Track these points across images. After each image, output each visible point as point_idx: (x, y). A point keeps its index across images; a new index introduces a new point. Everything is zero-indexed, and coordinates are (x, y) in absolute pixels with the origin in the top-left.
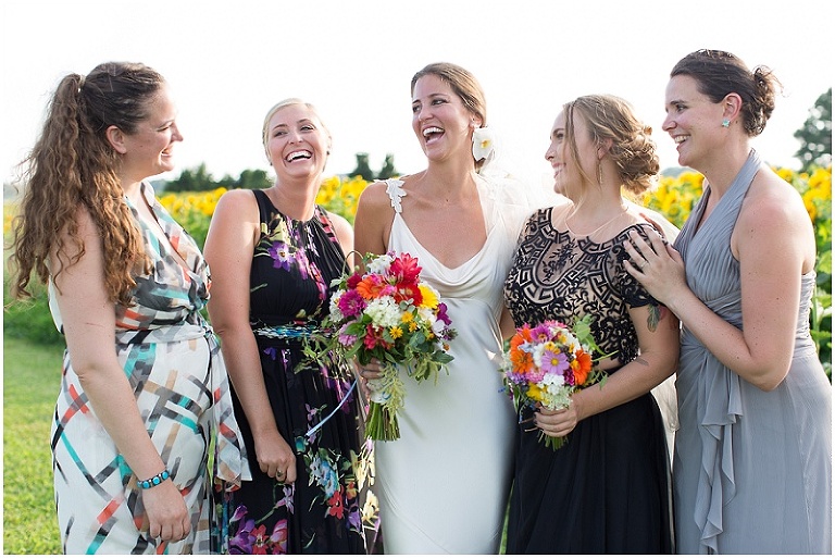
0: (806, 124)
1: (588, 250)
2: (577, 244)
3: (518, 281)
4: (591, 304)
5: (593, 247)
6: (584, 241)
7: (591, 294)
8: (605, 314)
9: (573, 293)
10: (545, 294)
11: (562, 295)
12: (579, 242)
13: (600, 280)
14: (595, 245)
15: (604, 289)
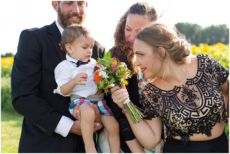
2: (187, 86)
3: (185, 117)
5: (195, 80)
6: (187, 82)
9: (217, 99)
10: (204, 110)
11: (213, 104)
12: (186, 84)
14: (194, 78)
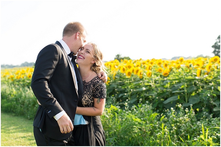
0: (215, 44)
1: (85, 84)
4: (87, 101)
5: (86, 84)
6: (84, 82)
7: (87, 98)
8: (90, 102)
13: (89, 93)
15: (90, 96)
